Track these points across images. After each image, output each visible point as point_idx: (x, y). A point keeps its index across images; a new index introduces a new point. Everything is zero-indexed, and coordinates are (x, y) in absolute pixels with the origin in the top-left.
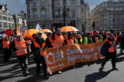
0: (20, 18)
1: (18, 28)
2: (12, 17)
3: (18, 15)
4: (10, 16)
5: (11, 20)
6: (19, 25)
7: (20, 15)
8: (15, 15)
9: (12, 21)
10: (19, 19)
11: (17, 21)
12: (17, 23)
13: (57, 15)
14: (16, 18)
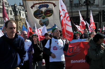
0: (23, 10)
1: (20, 24)
2: (10, 9)
3: (20, 5)
4: (8, 7)
5: (9, 12)
6: (21, 20)
7: (22, 6)
8: (16, 5)
9: (11, 14)
10: (21, 12)
11: (18, 14)
12: (18, 18)
13: (78, 4)
14: (17, 10)
